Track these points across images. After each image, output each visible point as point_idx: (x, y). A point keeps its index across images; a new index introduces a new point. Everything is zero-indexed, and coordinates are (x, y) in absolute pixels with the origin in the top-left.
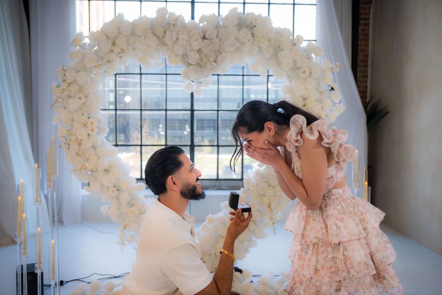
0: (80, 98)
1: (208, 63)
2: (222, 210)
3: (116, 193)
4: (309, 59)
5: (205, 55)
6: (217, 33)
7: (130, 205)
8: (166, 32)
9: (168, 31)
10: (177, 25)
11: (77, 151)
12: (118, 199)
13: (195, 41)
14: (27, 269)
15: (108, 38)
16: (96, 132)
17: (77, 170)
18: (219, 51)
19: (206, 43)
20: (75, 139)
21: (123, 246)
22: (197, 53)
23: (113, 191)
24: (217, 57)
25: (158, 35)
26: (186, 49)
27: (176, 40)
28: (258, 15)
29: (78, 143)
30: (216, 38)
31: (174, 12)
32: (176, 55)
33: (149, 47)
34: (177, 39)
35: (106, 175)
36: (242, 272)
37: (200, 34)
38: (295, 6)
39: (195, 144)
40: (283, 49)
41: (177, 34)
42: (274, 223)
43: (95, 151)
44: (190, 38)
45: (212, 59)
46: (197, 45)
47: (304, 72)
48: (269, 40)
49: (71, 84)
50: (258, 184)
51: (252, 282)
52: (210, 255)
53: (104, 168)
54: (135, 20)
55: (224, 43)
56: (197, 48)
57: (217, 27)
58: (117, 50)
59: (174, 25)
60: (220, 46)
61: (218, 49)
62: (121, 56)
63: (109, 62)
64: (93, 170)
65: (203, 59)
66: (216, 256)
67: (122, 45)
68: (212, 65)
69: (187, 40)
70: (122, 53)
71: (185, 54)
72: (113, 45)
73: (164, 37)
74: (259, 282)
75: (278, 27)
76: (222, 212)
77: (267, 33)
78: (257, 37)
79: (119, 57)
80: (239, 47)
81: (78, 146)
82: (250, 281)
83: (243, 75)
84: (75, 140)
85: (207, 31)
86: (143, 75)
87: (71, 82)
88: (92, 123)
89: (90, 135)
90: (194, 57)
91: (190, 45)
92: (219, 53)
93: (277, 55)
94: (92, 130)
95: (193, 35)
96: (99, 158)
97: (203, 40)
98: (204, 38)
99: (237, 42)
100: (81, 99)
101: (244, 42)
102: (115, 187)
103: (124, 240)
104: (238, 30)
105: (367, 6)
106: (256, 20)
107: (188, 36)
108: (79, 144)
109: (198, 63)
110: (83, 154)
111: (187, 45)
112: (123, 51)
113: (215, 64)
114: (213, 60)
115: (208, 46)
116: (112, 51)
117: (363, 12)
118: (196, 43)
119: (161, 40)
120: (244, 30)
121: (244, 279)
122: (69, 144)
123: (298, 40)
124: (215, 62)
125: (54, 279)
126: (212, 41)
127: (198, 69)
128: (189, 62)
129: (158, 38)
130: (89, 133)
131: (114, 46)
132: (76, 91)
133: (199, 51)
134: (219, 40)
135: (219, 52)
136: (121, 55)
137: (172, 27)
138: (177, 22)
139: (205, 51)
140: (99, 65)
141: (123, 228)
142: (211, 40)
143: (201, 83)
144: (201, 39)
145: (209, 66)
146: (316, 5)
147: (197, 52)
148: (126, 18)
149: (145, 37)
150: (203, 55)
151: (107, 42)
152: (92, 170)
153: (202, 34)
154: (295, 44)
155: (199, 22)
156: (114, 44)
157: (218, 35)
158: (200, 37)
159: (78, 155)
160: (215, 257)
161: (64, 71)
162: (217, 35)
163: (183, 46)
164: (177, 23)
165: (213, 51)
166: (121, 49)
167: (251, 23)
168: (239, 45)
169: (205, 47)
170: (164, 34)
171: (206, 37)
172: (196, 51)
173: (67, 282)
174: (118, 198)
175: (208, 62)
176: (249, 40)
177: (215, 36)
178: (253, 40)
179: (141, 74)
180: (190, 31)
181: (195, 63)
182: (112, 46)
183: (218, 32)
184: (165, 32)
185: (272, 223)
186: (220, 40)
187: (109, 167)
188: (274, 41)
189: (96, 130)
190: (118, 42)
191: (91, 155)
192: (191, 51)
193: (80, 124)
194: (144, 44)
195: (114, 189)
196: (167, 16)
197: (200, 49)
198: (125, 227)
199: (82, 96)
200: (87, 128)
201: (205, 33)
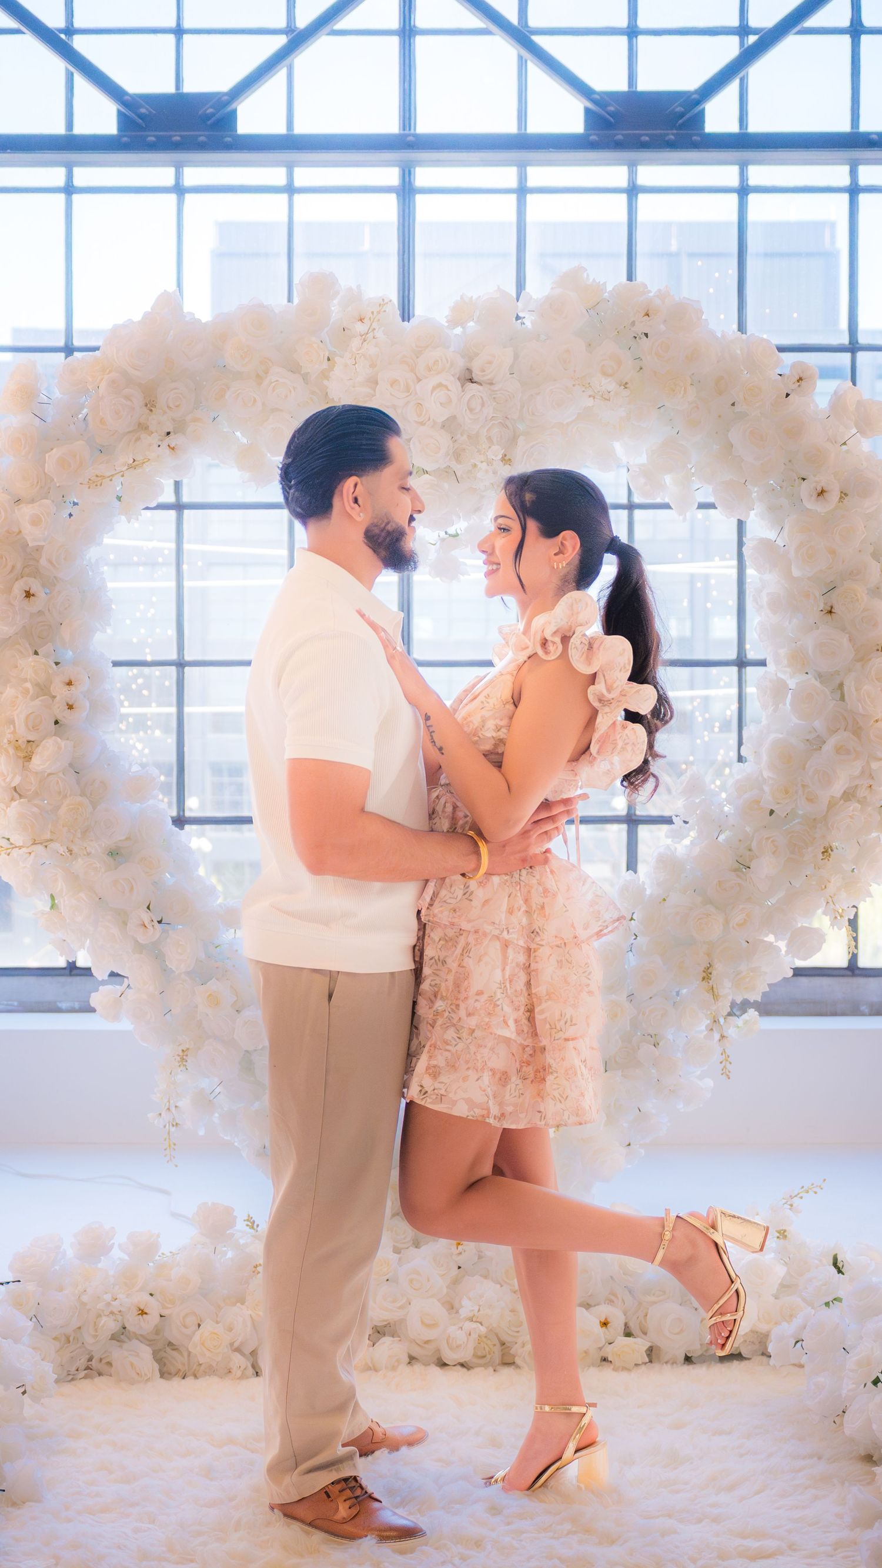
0: (28, 594)
1: (484, 466)
3: (152, 933)
4: (845, 443)
5: (469, 437)
6: (511, 359)
7: (200, 977)
8: (335, 358)
9: (342, 357)
10: (372, 338)
11: (13, 785)
12: (160, 953)
13: (435, 389)
15: (129, 381)
16: (84, 714)
17: (20, 848)
18: (518, 421)
19: (473, 396)
20: (10, 737)
22: (443, 432)
23: (142, 925)
24: (513, 443)
25: (303, 370)
26: (405, 419)
29: (22, 755)
30: (509, 377)
33: (273, 410)
34: (373, 384)
35: (115, 867)
37: (452, 366)
40: (748, 413)
41: (373, 366)
42: (723, 1037)
43: (79, 782)
44: (418, 380)
45: (495, 452)
46: (441, 405)
47: (822, 493)
48: (698, 382)
50: (664, 899)
53: (111, 843)
54: (221, 316)
55: (537, 394)
56: (441, 414)
57: (514, 337)
58: (160, 420)
59: (363, 337)
60: (523, 407)
61: (515, 416)
62: (172, 446)
63: (136, 468)
64: (76, 848)
65: (463, 449)
67: (179, 407)
68: (495, 473)
69: (406, 386)
70: (176, 432)
72: (146, 405)
73: (327, 378)
77: (687, 357)
78: (655, 372)
79: (168, 451)
80: (591, 406)
81: (21, 762)
84: (9, 742)
85: (479, 354)
88: (70, 683)
89: (61, 725)
90: (430, 446)
91: (418, 405)
92: (519, 429)
93: (726, 434)
94: (70, 707)
95: (429, 369)
96: (94, 805)
97: (463, 386)
98: (469, 379)
99: (583, 391)
100: (31, 598)
101: (609, 392)
102: (148, 908)
103: (178, 1108)
104: (589, 346)
106: (648, 314)
107: (412, 370)
109: (447, 467)
110: (38, 792)
111: (406, 403)
112: (179, 427)
113: (507, 466)
114: (499, 456)
115: (483, 404)
116: (142, 427)
118: (440, 395)
119: (315, 389)
120: (610, 346)
123: (800, 379)
124: (505, 459)
126: (494, 387)
127: (446, 486)
129: (305, 377)
130: (59, 718)
131: (151, 410)
132: (13, 567)
133: (450, 425)
134: (519, 385)
136: (173, 440)
137: (355, 344)
138: (375, 325)
139: (471, 424)
140: (103, 477)
141: (177, 1060)
142: (491, 384)
143: (456, 534)
144: (458, 384)
145: (483, 477)
147: (444, 427)
148: (189, 310)
149: (258, 377)
150: (465, 437)
151: (128, 398)
152: (70, 849)
153: (461, 363)
154: (789, 394)
155: (448, 322)
156: (150, 405)
157: (515, 368)
158: (453, 376)
159: (16, 796)
162: (511, 368)
163: (395, 406)
164: (374, 329)
165: (500, 423)
166: (174, 421)
167: (633, 324)
168: (590, 402)
169: (471, 410)
170: (325, 365)
171: (475, 379)
172: (439, 426)
174: (158, 950)
175: (480, 461)
176: (626, 383)
177: (504, 370)
178: (642, 380)
180: (417, 354)
181: (434, 467)
182: (146, 410)
183: (516, 357)
184: (329, 359)
185: (717, 1036)
186: (523, 384)
187: (128, 839)
188: (713, 383)
189: (83, 706)
190: (164, 396)
191: (65, 797)
192: (422, 424)
193: (28, 685)
194: (255, 401)
195: (146, 917)
196: (335, 302)
197: (453, 418)
198: (183, 1057)
199: (35, 587)
200: (54, 697)
201: (471, 359)
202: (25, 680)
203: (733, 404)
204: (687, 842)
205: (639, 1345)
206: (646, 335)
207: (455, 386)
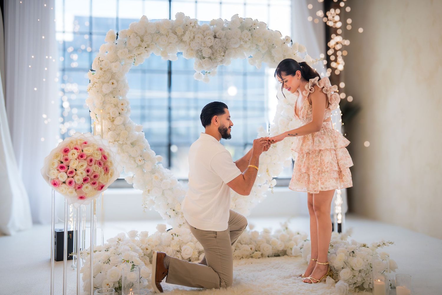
0: (113, 84)
3: (142, 163)
4: (295, 54)
5: (215, 50)
6: (225, 33)
7: (152, 173)
8: (186, 32)
11: (109, 127)
13: (208, 39)
15: (137, 35)
16: (126, 112)
17: (111, 142)
19: (217, 41)
20: (109, 117)
22: (210, 49)
23: (140, 161)
25: (177, 34)
26: (201, 45)
27: (193, 38)
28: (255, 20)
31: (189, 16)
32: (192, 50)
33: (170, 43)
34: (194, 38)
35: (133, 147)
37: (212, 34)
40: (276, 47)
41: (194, 33)
43: (125, 127)
46: (210, 43)
48: (265, 40)
49: (105, 72)
53: (132, 142)
55: (230, 41)
56: (210, 45)
57: (223, 29)
58: (144, 45)
59: (193, 27)
60: (226, 44)
61: (225, 46)
63: (139, 55)
65: (214, 53)
67: (148, 41)
68: (221, 59)
69: (202, 38)
71: (200, 50)
73: (183, 36)
77: (263, 34)
78: (255, 37)
79: (146, 51)
80: (242, 44)
81: (111, 122)
85: (217, 32)
87: (106, 70)
88: (122, 104)
89: (121, 114)
90: (207, 52)
91: (204, 43)
93: (270, 51)
94: (123, 110)
95: (207, 35)
96: (129, 132)
98: (215, 37)
99: (241, 40)
101: (246, 41)
102: (141, 156)
104: (241, 31)
106: (255, 24)
107: (203, 35)
109: (211, 57)
110: (115, 129)
111: (202, 42)
112: (148, 46)
113: (223, 58)
115: (219, 43)
116: (140, 46)
118: (210, 40)
119: (180, 38)
120: (246, 31)
123: (287, 40)
124: (223, 56)
126: (221, 39)
127: (210, 61)
128: (204, 55)
129: (178, 36)
130: (120, 112)
132: (109, 77)
133: (211, 47)
135: (225, 49)
136: (147, 49)
137: (191, 28)
138: (195, 24)
139: (216, 48)
140: (132, 57)
141: (147, 192)
142: (220, 39)
143: (210, 73)
145: (219, 59)
149: (167, 35)
151: (137, 39)
152: (123, 143)
153: (214, 34)
154: (284, 43)
155: (210, 25)
156: (142, 41)
158: (212, 36)
159: (110, 130)
161: (100, 61)
162: (225, 36)
163: (198, 43)
165: (222, 48)
167: (252, 26)
169: (216, 44)
170: (183, 33)
171: (217, 37)
172: (209, 47)
174: (143, 166)
176: (250, 40)
177: (223, 36)
178: (253, 39)
180: (204, 31)
181: (208, 57)
185: (270, 184)
186: (227, 39)
187: (135, 141)
188: (268, 40)
189: (125, 110)
190: (145, 39)
191: (122, 130)
192: (204, 47)
193: (112, 105)
194: (166, 40)
195: (140, 158)
196: (184, 19)
197: (212, 46)
198: (149, 191)
199: (114, 82)
200: (119, 107)
201: (216, 33)
202: (111, 104)
203: (273, 45)
205: (259, 253)
206: (254, 29)
207: (213, 38)
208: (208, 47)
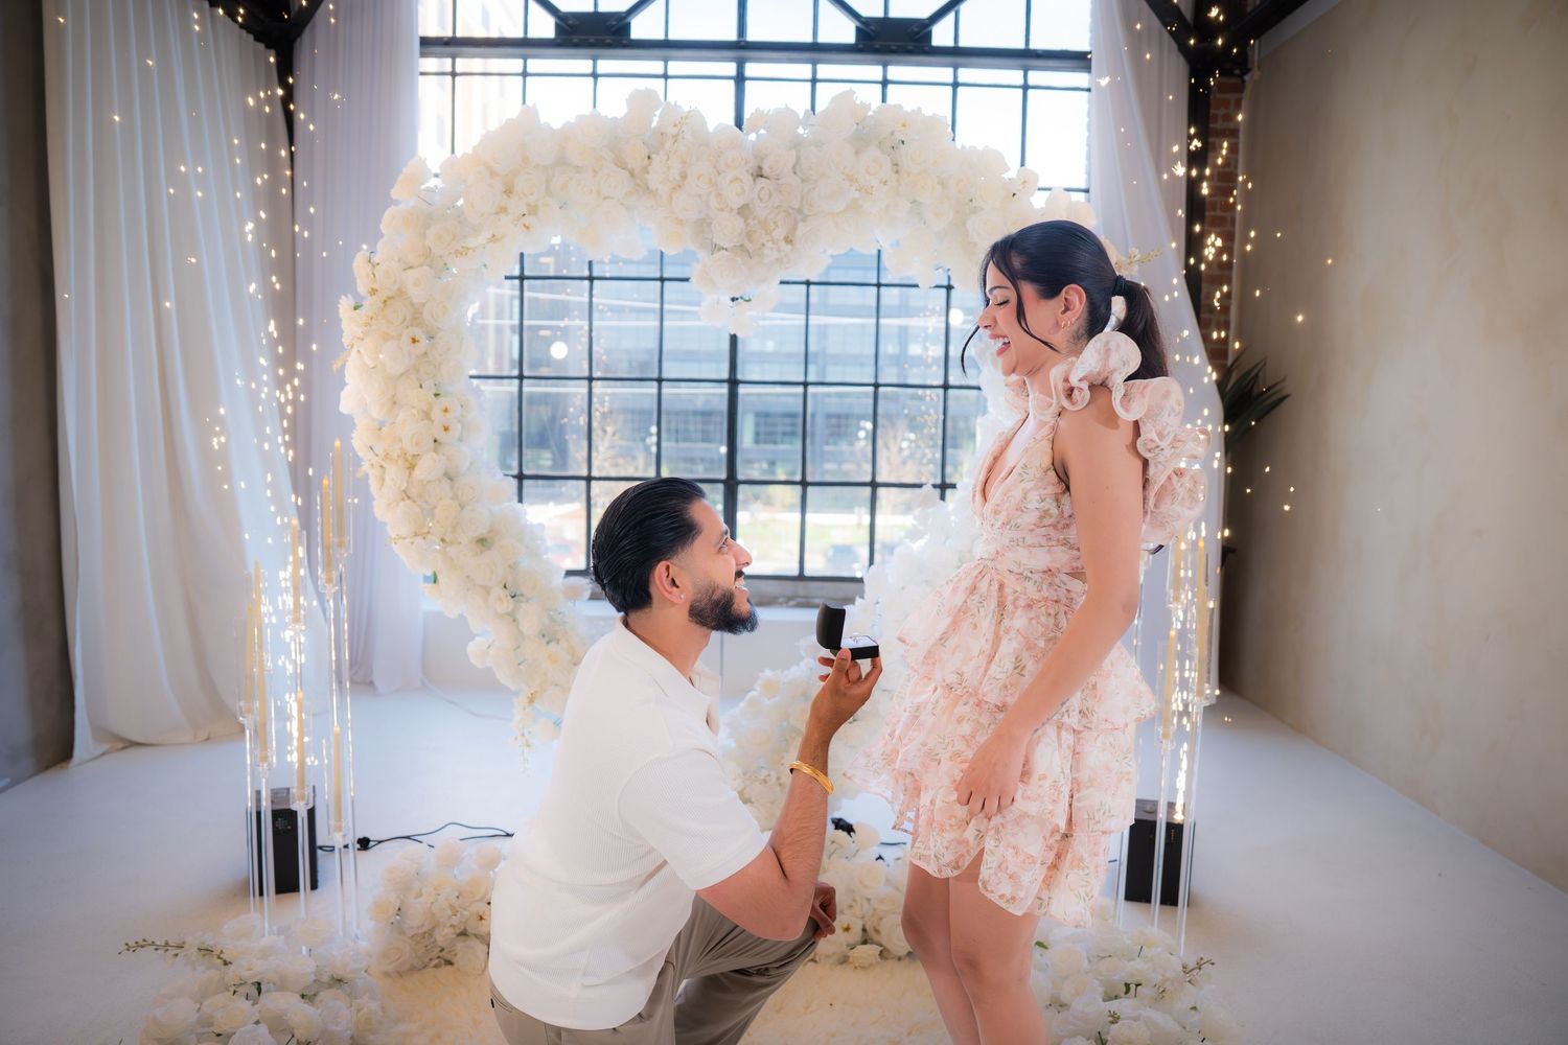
0: (414, 340)
1: (769, 244)
2: (802, 658)
3: (509, 604)
5: (760, 222)
6: (794, 160)
7: (546, 639)
8: (653, 156)
9: (658, 154)
10: (683, 138)
11: (403, 488)
12: (514, 620)
13: (731, 182)
14: (272, 802)
15: (493, 174)
16: (458, 435)
17: (405, 538)
18: (799, 211)
19: (763, 188)
20: (400, 452)
21: (526, 750)
22: (738, 217)
23: (500, 599)
24: (795, 228)
25: (629, 167)
26: (708, 206)
27: (678, 178)
28: (913, 111)
29: (408, 465)
30: (792, 174)
31: (676, 102)
32: (681, 222)
33: (605, 198)
34: (684, 177)
35: (482, 552)
36: (853, 830)
37: (746, 163)
38: (1030, 92)
39: (740, 476)
40: (982, 209)
41: (684, 162)
43: (452, 487)
44: (719, 174)
45: (779, 233)
46: (737, 194)
48: (942, 183)
49: (389, 302)
50: (903, 588)
51: (880, 858)
52: (765, 782)
53: (477, 534)
54: (568, 123)
55: (814, 189)
56: (737, 203)
57: (797, 144)
58: (516, 206)
59: (675, 138)
60: (802, 199)
61: (797, 206)
62: (527, 224)
63: (495, 241)
64: (447, 540)
65: (755, 231)
66: (780, 785)
67: (532, 194)
68: (779, 250)
69: (710, 179)
70: (530, 214)
71: (704, 220)
72: (505, 192)
73: (648, 173)
74: (898, 859)
75: (967, 146)
76: (802, 664)
77: (937, 162)
78: (909, 175)
79: (522, 228)
80: (857, 199)
81: (407, 471)
82: (877, 856)
83: (879, 285)
84: (398, 456)
85: (767, 156)
86: (596, 282)
87: (390, 295)
88: (446, 410)
89: (440, 443)
90: (728, 228)
91: (720, 195)
92: (799, 217)
93: (964, 224)
94: (446, 429)
95: (728, 166)
96: (462, 507)
97: (754, 180)
98: (759, 174)
99: (851, 185)
100: (417, 344)
101: (872, 187)
102: (505, 587)
103: (530, 733)
104: (857, 153)
105: (1232, 97)
106: (906, 126)
107: (715, 167)
108: (409, 468)
109: (742, 246)
110: (420, 496)
111: (710, 193)
112: (533, 210)
113: (789, 247)
114: (782, 237)
115: (770, 195)
116: (503, 210)
117: (1222, 112)
118: (736, 187)
119: (639, 182)
120: (873, 152)
121: (857, 851)
122: (382, 466)
123: (1025, 182)
124: (788, 240)
125: (339, 829)
126: (780, 182)
127: (739, 260)
128: (717, 241)
129: (632, 174)
130: (438, 438)
131: (509, 196)
132: (405, 319)
133: (744, 211)
134: (800, 181)
135: (798, 215)
136: (527, 220)
137: (668, 145)
139: (761, 211)
140: (468, 248)
141: (528, 700)
142: (778, 179)
143: (749, 300)
144: (751, 178)
145: (770, 255)
146: (1089, 90)
147: (739, 213)
148: (543, 119)
149: (594, 171)
150: (756, 222)
151: (491, 186)
152: (443, 540)
153: (752, 163)
154: (1015, 194)
156: (508, 192)
157: (798, 167)
158: (747, 171)
159: (405, 497)
160: (778, 788)
161: (373, 266)
162: (794, 167)
163: (700, 196)
164: (683, 132)
165: (785, 211)
166: (529, 205)
167: (892, 133)
168: (857, 194)
169: (761, 200)
170: (646, 161)
171: (764, 173)
172: (736, 211)
173: (380, 842)
174: (512, 617)
175: (768, 241)
176: (885, 182)
177: (789, 168)
178: (898, 181)
179: (591, 279)
180: (719, 154)
181: (731, 245)
182: (505, 196)
183: (798, 158)
184: (649, 158)
186: (803, 181)
187: (491, 531)
188: (957, 184)
189: (456, 429)
190: (520, 185)
191: (441, 499)
192: (722, 210)
193: (414, 411)
194: (591, 188)
195: (502, 593)
196: (658, 113)
197: (747, 205)
198: (532, 699)
199: (419, 333)
200: (433, 422)
201: (762, 159)
204: (922, 542)
206: (903, 142)
207: (748, 179)
208: (732, 209)
